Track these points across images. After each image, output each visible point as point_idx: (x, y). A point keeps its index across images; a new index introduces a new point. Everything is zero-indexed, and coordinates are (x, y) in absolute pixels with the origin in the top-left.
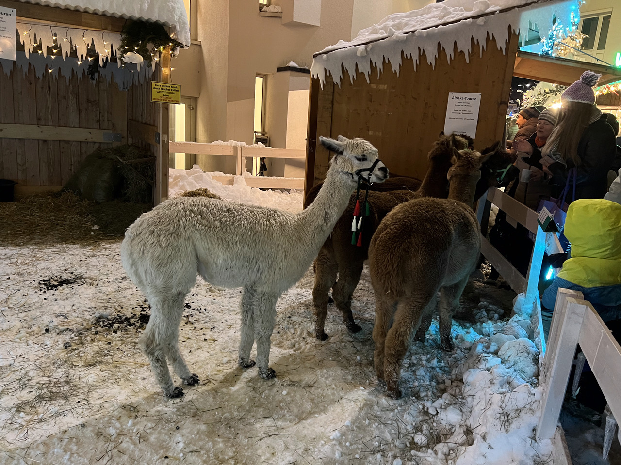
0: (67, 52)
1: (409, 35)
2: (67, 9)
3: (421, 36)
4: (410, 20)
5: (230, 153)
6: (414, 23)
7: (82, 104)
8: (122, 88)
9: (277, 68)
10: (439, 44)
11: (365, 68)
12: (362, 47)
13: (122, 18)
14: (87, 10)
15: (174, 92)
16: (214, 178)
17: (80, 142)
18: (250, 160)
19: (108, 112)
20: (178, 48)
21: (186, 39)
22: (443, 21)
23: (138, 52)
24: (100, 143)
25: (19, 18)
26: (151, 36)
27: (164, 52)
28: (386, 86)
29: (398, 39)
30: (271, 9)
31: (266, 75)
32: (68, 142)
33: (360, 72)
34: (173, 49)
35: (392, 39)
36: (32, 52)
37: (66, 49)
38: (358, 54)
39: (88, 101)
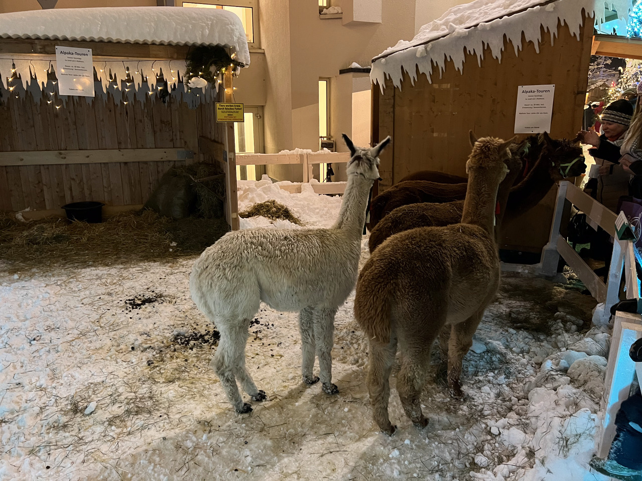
0: (139, 84)
1: (472, 30)
2: (136, 44)
3: (484, 30)
4: (473, 13)
5: (296, 161)
6: (477, 15)
7: (156, 125)
8: (191, 107)
9: (340, 71)
10: (505, 36)
11: (426, 69)
12: (422, 47)
13: (186, 45)
14: (155, 42)
15: (237, 110)
16: (281, 187)
17: (157, 162)
18: (317, 167)
19: (180, 132)
20: (239, 68)
21: (245, 58)
22: (508, 11)
23: (202, 76)
24: (175, 161)
25: (94, 56)
26: (213, 59)
27: (226, 73)
28: (449, 85)
29: (459, 36)
30: (331, 10)
31: (329, 78)
32: (146, 163)
33: (421, 73)
34: (234, 70)
35: (454, 36)
36: (109, 87)
37: (138, 81)
38: (418, 55)
39: (162, 122)
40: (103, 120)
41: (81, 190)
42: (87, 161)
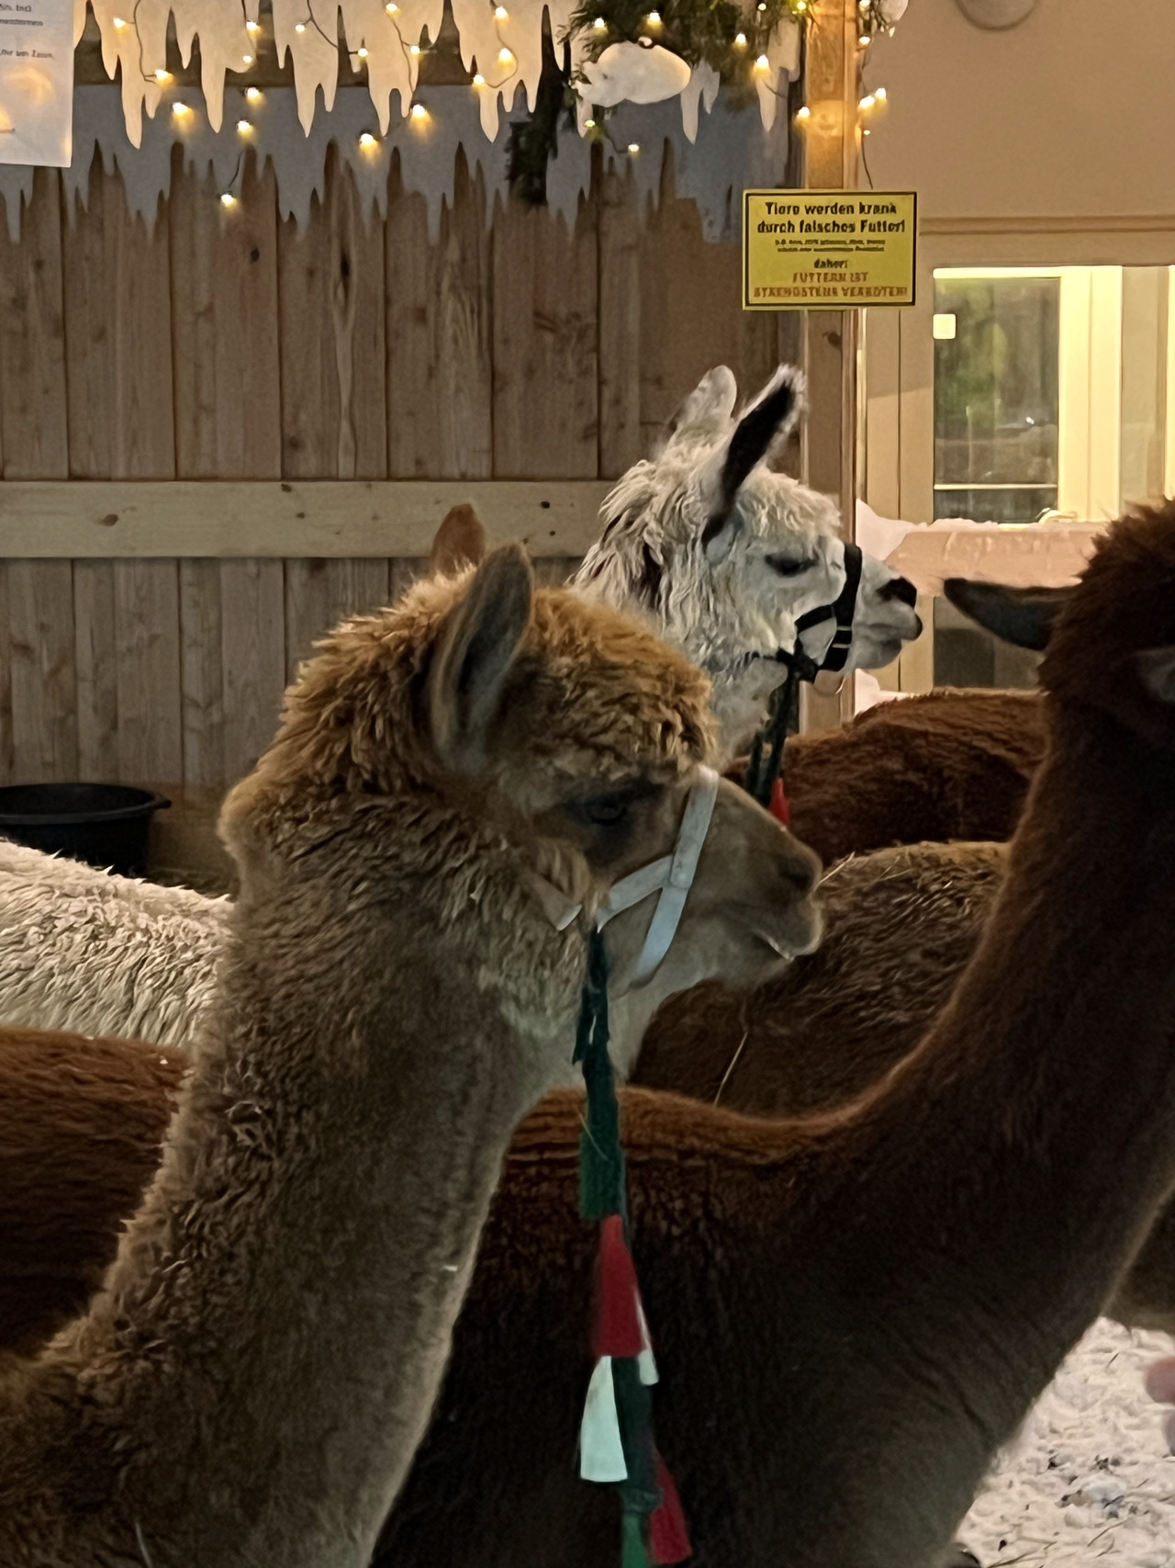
0: (320, 91)
7: (506, 343)
15: (876, 236)
23: (663, 38)
36: (157, 114)
37: (316, 73)
39: (542, 321)
40: (210, 309)
41: (60, 714)
42: (100, 544)
